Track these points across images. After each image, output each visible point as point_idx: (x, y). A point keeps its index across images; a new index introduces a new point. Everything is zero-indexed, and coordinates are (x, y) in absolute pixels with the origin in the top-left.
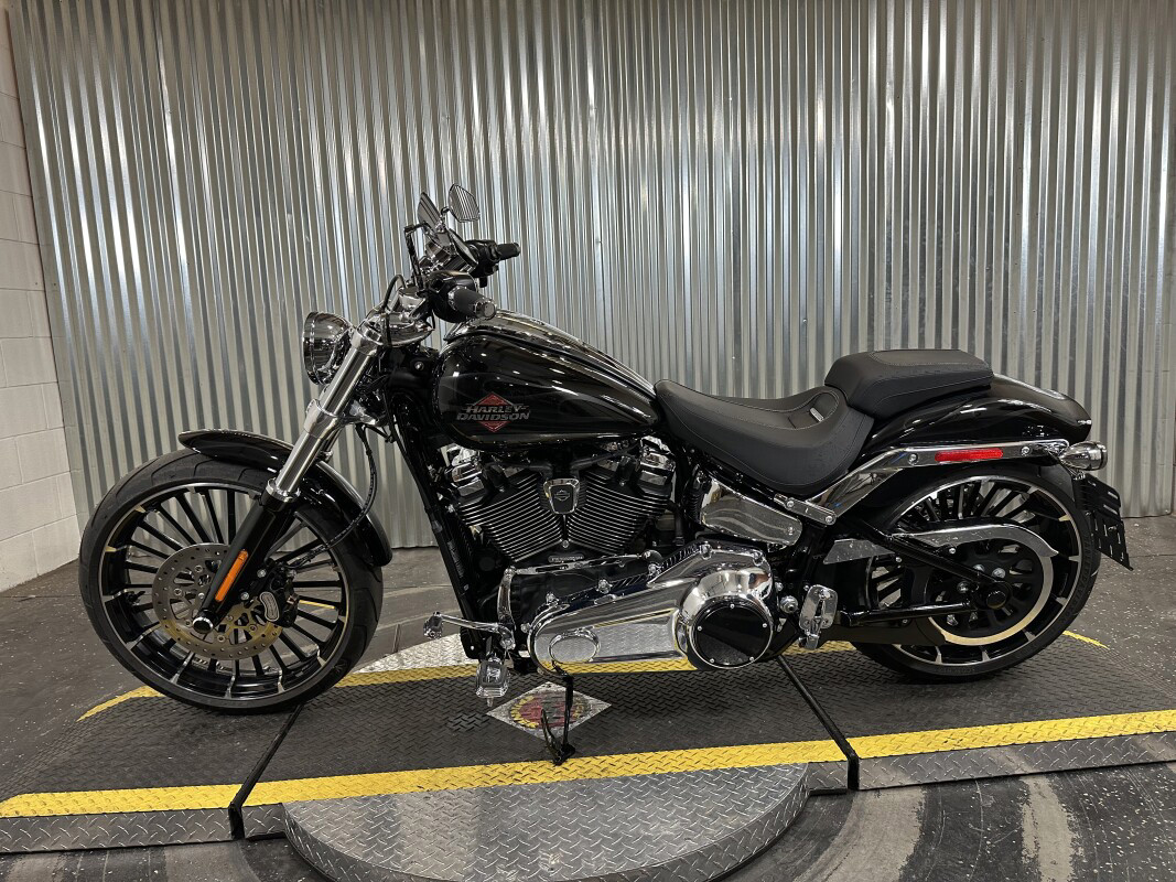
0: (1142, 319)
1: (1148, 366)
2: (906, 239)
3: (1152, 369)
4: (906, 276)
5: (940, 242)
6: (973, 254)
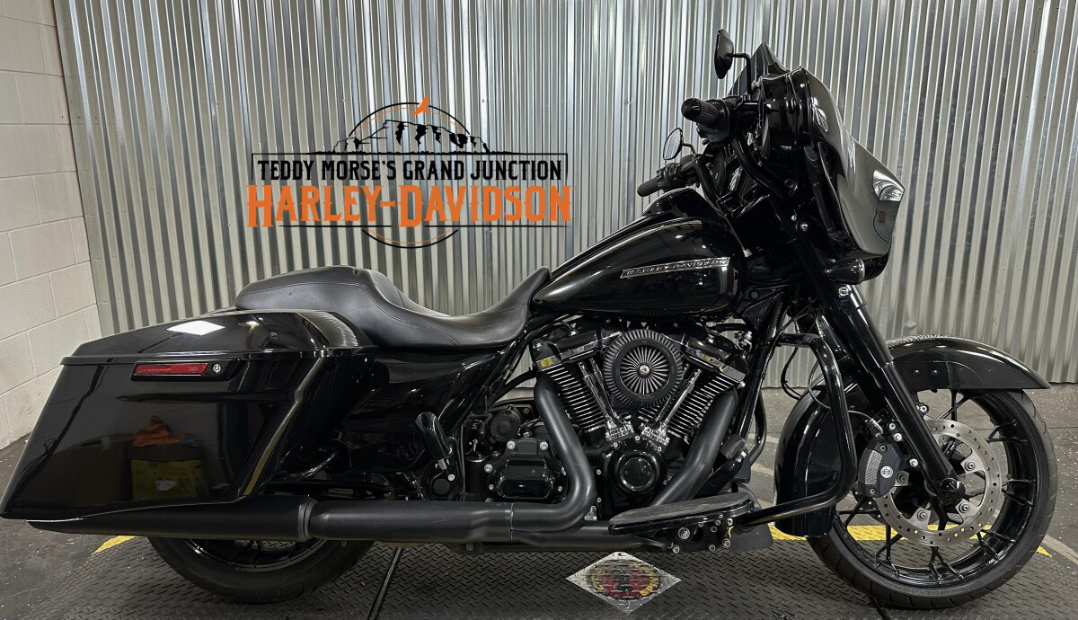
5: (952, 120)
6: (982, 133)
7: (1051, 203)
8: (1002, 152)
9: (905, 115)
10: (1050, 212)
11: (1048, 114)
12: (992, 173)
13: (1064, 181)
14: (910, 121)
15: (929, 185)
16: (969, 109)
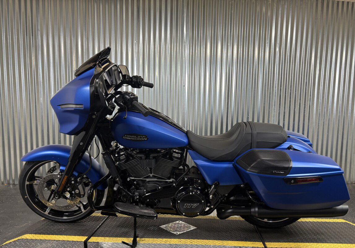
0: (349, 122)
1: (350, 137)
2: (280, 93)
3: (351, 138)
4: (280, 104)
5: (290, 95)
6: (300, 99)
7: (324, 123)
8: (307, 105)
9: (275, 93)
10: (324, 126)
11: (321, 93)
12: (304, 112)
13: (327, 115)
14: (277, 94)
15: (284, 116)
16: (296, 91)
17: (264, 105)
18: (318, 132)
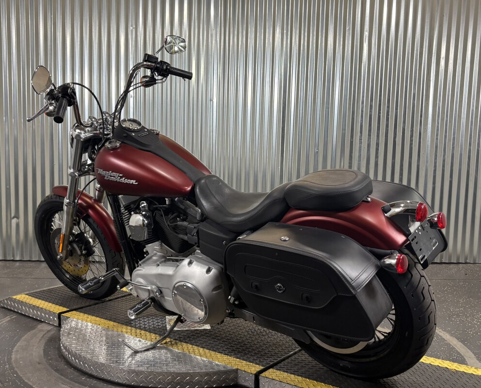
2: (371, 111)
5: (388, 115)
6: (404, 122)
7: (444, 161)
8: (416, 132)
9: (362, 111)
10: (444, 166)
11: (439, 112)
12: (411, 144)
14: (365, 114)
15: (377, 150)
16: (397, 109)
17: (344, 132)
18: (434, 177)
